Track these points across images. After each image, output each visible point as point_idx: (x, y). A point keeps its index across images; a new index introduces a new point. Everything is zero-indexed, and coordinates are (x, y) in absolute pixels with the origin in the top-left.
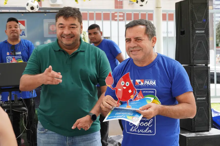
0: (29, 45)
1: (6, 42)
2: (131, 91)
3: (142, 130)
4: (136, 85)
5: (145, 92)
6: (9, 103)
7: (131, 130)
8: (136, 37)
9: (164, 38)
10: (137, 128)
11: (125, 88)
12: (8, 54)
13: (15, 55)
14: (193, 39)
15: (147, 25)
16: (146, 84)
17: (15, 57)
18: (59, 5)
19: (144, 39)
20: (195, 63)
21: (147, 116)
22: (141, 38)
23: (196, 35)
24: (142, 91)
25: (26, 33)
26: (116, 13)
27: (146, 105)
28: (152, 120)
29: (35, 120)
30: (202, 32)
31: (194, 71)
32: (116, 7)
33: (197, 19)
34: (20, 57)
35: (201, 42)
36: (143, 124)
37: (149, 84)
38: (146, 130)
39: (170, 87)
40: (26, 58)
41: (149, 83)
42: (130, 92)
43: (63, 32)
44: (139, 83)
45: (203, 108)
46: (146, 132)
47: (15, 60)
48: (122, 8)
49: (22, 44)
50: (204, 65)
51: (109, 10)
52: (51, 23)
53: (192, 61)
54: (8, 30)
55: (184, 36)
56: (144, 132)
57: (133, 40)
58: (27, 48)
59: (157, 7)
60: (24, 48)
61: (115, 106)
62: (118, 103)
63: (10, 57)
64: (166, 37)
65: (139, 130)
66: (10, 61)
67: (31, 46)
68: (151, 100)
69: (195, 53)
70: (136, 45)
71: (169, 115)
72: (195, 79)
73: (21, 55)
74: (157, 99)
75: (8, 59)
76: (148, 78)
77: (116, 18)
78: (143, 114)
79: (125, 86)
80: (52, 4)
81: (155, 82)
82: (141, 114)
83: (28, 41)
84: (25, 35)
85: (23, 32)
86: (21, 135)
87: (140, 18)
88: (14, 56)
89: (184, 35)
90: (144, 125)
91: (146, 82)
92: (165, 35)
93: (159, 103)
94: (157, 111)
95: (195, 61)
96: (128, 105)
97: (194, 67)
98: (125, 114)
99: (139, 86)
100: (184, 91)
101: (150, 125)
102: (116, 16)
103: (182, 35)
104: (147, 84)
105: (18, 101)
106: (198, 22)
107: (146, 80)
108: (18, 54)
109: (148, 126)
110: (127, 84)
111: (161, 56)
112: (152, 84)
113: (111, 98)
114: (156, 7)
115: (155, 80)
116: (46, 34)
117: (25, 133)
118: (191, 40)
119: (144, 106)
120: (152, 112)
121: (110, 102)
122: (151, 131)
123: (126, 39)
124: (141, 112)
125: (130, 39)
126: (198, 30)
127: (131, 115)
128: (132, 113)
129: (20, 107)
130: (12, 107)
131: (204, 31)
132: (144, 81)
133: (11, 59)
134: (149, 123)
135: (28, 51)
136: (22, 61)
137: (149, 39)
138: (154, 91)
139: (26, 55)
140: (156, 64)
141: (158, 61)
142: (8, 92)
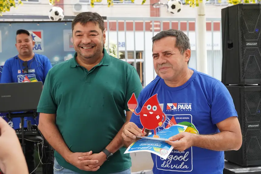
0: (44, 61)
1: (16, 58)
2: (159, 117)
3: (177, 166)
4: (168, 110)
5: (179, 118)
6: (21, 132)
8: (164, 51)
9: (209, 52)
10: (170, 163)
11: (151, 113)
12: (19, 72)
13: (28, 74)
14: (243, 53)
15: (178, 36)
16: (180, 108)
17: (27, 76)
19: (174, 53)
20: (246, 83)
21: (179, 148)
22: (171, 52)
23: (246, 48)
24: (175, 117)
25: (42, 47)
26: (151, 22)
27: (178, 135)
28: (188, 153)
29: (52, 151)
30: (254, 44)
31: (244, 92)
32: (152, 15)
33: (248, 29)
34: (34, 75)
35: (252, 57)
36: (177, 158)
37: (183, 109)
38: (181, 166)
39: (209, 112)
40: (40, 76)
41: (183, 107)
42: (158, 119)
43: (81, 42)
44: (171, 108)
45: (256, 137)
47: (27, 79)
48: (159, 16)
49: (36, 60)
50: (257, 85)
51: (142, 19)
53: (242, 80)
56: (178, 167)
57: (161, 55)
58: (42, 65)
59: (199, 14)
60: (38, 65)
61: (139, 135)
62: (143, 132)
63: (21, 75)
64: (211, 51)
65: (172, 165)
66: (22, 81)
67: (47, 62)
68: (184, 129)
69: (245, 70)
70: (165, 61)
71: (206, 147)
72: (246, 102)
73: (35, 73)
74: (193, 126)
75: (19, 78)
76: (182, 101)
77: (151, 29)
78: (173, 146)
79: (151, 110)
80: (76, 11)
81: (190, 106)
82: (171, 146)
83: (43, 56)
84: (41, 49)
85: (39, 45)
86: (35, 170)
89: (233, 48)
90: (179, 159)
91: (180, 106)
92: (210, 48)
94: (191, 141)
95: (247, 80)
96: (155, 135)
97: (245, 87)
98: (152, 145)
99: (171, 111)
101: (185, 159)
102: (151, 26)
103: (230, 48)
104: (181, 109)
105: (32, 129)
106: (250, 32)
107: (180, 104)
108: (31, 72)
109: (183, 161)
110: (155, 108)
111: (198, 74)
112: (187, 109)
113: (135, 126)
115: (191, 104)
116: (66, 48)
117: (40, 167)
118: (241, 55)
119: (175, 136)
120: (184, 143)
121: (133, 130)
122: (187, 166)
123: (153, 55)
124: (171, 143)
125: (158, 54)
126: (249, 42)
127: (159, 147)
128: (160, 144)
129: (35, 135)
130: (25, 136)
131: (256, 43)
132: (178, 104)
133: (23, 78)
134: (185, 157)
135: (43, 69)
136: (35, 81)
137: (181, 52)
138: (190, 117)
139: (40, 72)
140: (192, 84)
141: (195, 80)
142: (20, 118)
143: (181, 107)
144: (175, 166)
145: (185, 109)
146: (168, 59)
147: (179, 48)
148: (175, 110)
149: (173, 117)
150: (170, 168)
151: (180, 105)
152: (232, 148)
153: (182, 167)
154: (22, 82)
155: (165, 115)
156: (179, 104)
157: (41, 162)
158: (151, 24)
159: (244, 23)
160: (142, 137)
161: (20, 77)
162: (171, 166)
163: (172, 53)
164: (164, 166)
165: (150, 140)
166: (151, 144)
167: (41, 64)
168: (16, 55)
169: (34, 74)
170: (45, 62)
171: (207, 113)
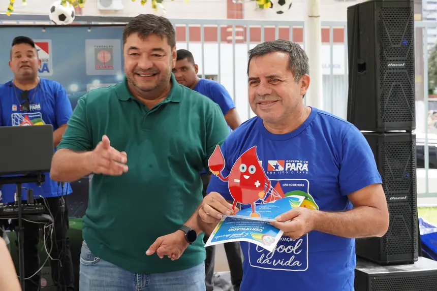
0: (56, 91)
1: (10, 85)
3: (282, 262)
4: (269, 172)
5: (287, 185)
6: (17, 207)
7: (259, 260)
8: (269, 75)
9: (325, 77)
10: (271, 258)
11: (247, 177)
12: (14, 108)
13: (29, 111)
14: (382, 79)
15: (292, 51)
16: (289, 169)
17: (28, 115)
18: (116, 11)
19: (285, 79)
20: (387, 128)
21: (291, 234)
22: (280, 77)
23: (387, 71)
24: (281, 183)
25: (50, 67)
26: (230, 27)
27: (290, 211)
28: (301, 241)
30: (401, 65)
31: (384, 143)
32: (230, 16)
33: (390, 40)
35: (397, 86)
36: (284, 250)
37: (295, 170)
38: (290, 262)
39: (336, 175)
40: (49, 116)
41: (295, 167)
43: (137, 65)
44: (274, 168)
45: (402, 216)
46: (289, 264)
47: (27, 121)
48: (241, 16)
49: (43, 89)
50: (405, 131)
51: (215, 22)
52: (100, 47)
53: (380, 124)
54: (15, 61)
55: (365, 73)
56: (285, 264)
57: (263, 80)
58: (53, 97)
59: (311, 15)
60: (46, 97)
61: (228, 213)
62: (233, 208)
63: (18, 114)
64: (329, 76)
65: (275, 261)
66: (19, 123)
68: (299, 201)
69: (385, 107)
70: (269, 91)
72: (386, 159)
73: (40, 111)
74: (310, 198)
75: (13, 118)
76: (293, 158)
77: (229, 38)
78: (283, 230)
79: (247, 173)
80: (102, 8)
81: (306, 165)
83: (54, 82)
84: (48, 72)
85: (45, 65)
86: (39, 270)
87: (277, 38)
88: (26, 113)
89: (365, 71)
90: (286, 251)
91: (288, 165)
92: (327, 72)
93: (315, 208)
94: (311, 222)
95: (387, 124)
97: (385, 135)
98: (248, 229)
99: (274, 173)
100: (364, 182)
101: (297, 251)
102: (230, 34)
103: (360, 71)
104: (291, 170)
105: (35, 203)
106: (393, 46)
107: (290, 161)
108: (34, 108)
109: (292, 253)
110: (252, 170)
111: (319, 113)
112: (301, 169)
113: (220, 197)
114: (309, 17)
115: (307, 162)
116: (91, 69)
117: (48, 266)
118: (379, 82)
121: (217, 205)
122: (299, 262)
123: (250, 79)
125: (258, 78)
126: (391, 61)
127: (260, 232)
128: (261, 227)
129: (40, 213)
130: (23, 214)
131: (404, 64)
132: (285, 163)
133: (20, 119)
134: (296, 247)
135: (54, 103)
136: (42, 123)
137: (295, 79)
138: (305, 183)
139: (50, 110)
140: (309, 129)
141: (313, 123)
142: (15, 184)
143: (291, 166)
144: (281, 262)
145: (297, 170)
146: (275, 88)
147: (293, 73)
148: (282, 171)
149: (278, 183)
150: (271, 266)
151: (290, 164)
152: (374, 234)
153: (291, 264)
154: (19, 125)
155: (269, 179)
156: (287, 161)
157: (49, 257)
158: (229, 30)
159: (383, 30)
160: (232, 216)
161: (15, 117)
162: (273, 262)
163: (282, 79)
164: (262, 261)
165: (245, 220)
166: (246, 228)
167: (51, 96)
168: (10, 80)
169: (39, 113)
170: (58, 92)
171: (334, 177)
